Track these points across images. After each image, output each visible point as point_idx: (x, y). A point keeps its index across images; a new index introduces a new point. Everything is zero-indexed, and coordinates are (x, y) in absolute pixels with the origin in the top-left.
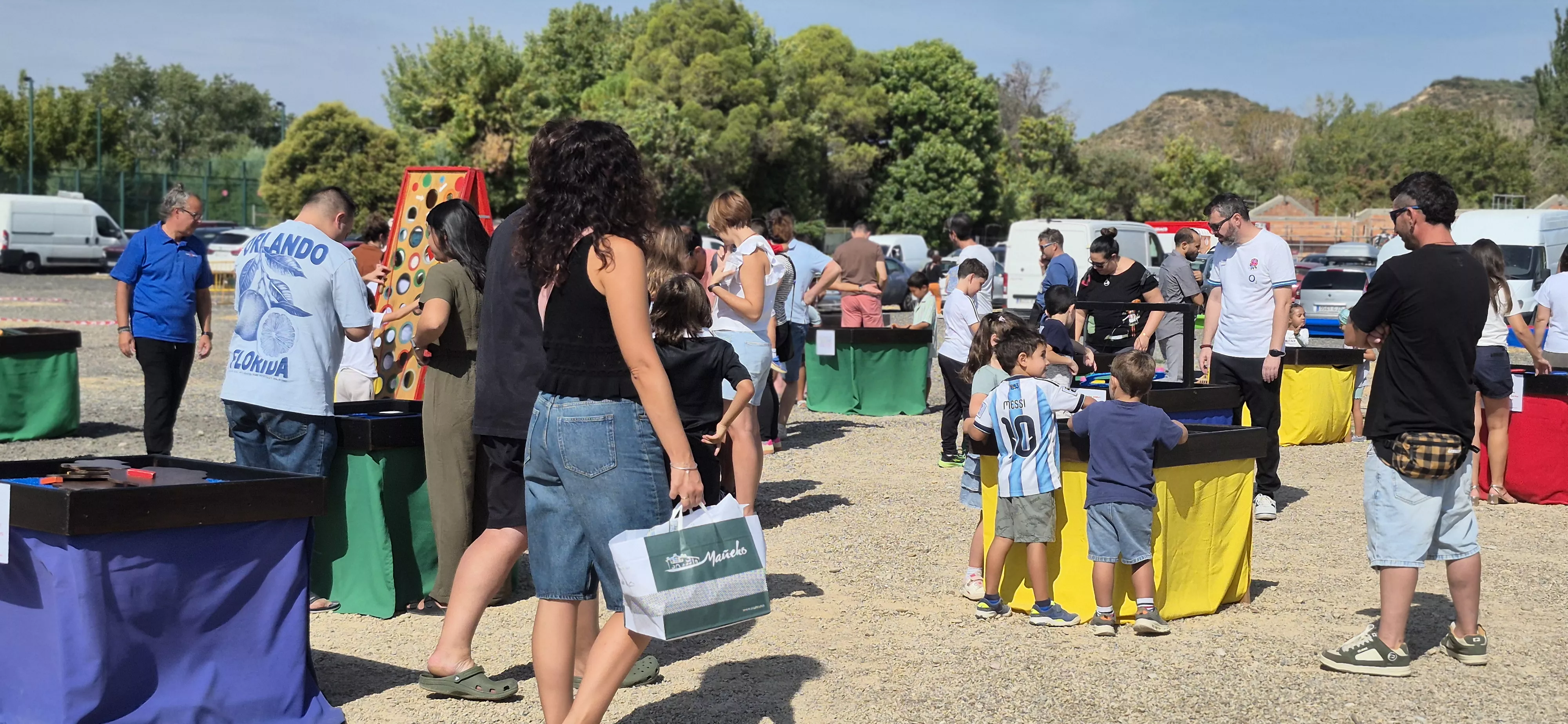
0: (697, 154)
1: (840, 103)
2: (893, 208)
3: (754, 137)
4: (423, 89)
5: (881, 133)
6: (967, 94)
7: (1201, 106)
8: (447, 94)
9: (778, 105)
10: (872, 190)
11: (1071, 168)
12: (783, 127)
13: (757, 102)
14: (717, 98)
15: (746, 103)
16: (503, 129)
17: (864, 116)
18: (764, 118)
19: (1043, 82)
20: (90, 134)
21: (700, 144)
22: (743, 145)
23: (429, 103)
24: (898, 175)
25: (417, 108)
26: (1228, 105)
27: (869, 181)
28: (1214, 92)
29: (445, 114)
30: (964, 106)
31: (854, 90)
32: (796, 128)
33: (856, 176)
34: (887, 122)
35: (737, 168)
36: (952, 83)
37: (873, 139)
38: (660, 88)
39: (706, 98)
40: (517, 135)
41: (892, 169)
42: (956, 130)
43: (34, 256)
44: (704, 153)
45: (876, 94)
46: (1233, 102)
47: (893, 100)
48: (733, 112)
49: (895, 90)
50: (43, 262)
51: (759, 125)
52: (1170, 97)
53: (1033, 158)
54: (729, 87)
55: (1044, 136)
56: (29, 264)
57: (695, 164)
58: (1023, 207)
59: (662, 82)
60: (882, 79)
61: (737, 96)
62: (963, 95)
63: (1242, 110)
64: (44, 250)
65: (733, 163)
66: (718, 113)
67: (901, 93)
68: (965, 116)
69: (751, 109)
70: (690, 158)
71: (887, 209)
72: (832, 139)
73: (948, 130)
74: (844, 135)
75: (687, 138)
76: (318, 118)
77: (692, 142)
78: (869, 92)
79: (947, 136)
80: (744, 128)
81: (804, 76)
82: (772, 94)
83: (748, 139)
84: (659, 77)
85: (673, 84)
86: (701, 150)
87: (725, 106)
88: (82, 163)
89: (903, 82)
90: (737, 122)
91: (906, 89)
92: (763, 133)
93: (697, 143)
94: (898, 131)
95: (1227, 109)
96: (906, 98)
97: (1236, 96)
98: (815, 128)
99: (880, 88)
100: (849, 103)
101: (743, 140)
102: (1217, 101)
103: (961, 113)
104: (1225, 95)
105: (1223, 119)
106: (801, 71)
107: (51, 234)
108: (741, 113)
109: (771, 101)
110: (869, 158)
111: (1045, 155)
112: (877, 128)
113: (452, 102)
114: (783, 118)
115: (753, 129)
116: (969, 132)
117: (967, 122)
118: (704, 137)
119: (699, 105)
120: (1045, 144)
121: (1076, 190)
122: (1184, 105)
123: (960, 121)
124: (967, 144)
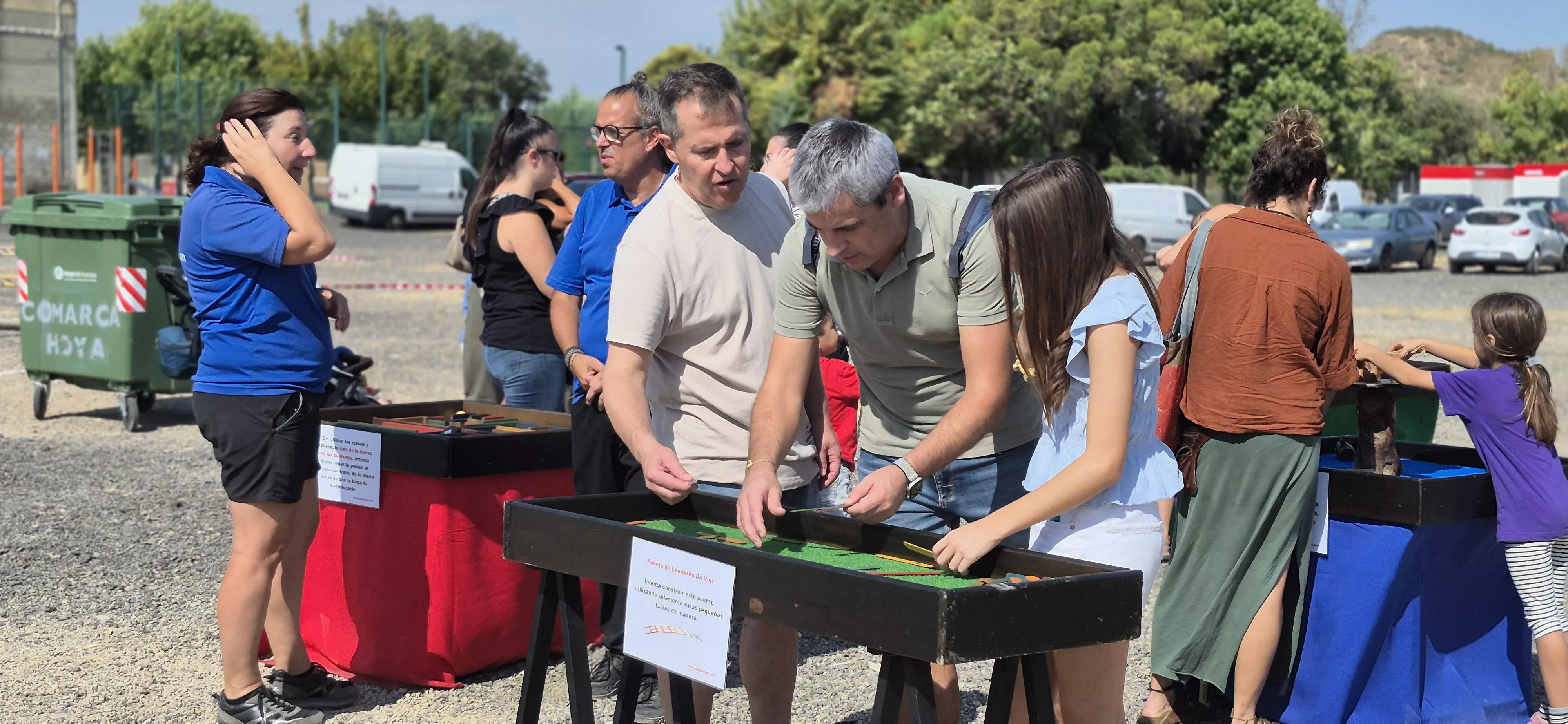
0: (1036, 96)
1: (1180, 39)
2: (1235, 151)
3: (1097, 77)
4: (761, 31)
5: (1220, 70)
6: (1315, 26)
7: (1421, 44)
8: (787, 35)
9: (1120, 42)
10: (1207, 132)
11: (1395, 107)
12: (1126, 65)
13: (1098, 39)
14: (1056, 35)
15: (1088, 39)
16: (847, 71)
17: (1205, 53)
18: (1105, 57)
19: (1358, 16)
20: (417, 83)
21: (1040, 86)
22: (1086, 86)
23: (769, 45)
24: (1241, 117)
25: (753, 50)
26: (1451, 44)
27: (1206, 123)
28: (1437, 31)
29: (784, 56)
30: (1313, 39)
31: (1190, 24)
32: (1138, 69)
33: (1190, 118)
34: (1225, 60)
35: (1078, 111)
36: (1298, 15)
37: (1211, 77)
38: (991, 27)
39: (1043, 34)
40: (862, 77)
41: (1231, 111)
42: (1304, 65)
43: (400, 212)
44: (1045, 95)
45: (1215, 27)
46: (1456, 40)
47: (1234, 32)
48: (1074, 50)
49: (1235, 21)
50: (409, 218)
51: (1102, 64)
52: (1390, 37)
53: (1355, 97)
54: (1069, 22)
55: (1367, 74)
56: (396, 220)
57: (1032, 107)
58: (1366, 149)
59: (994, 19)
60: (1221, 11)
61: (1077, 33)
62: (1309, 28)
63: (1466, 49)
64: (411, 204)
65: (1074, 105)
66: (1056, 51)
67: (1242, 26)
68: (1313, 49)
69: (1094, 46)
70: (1029, 100)
71: (1226, 154)
72: (1170, 78)
73: (1294, 65)
74: (1182, 74)
75: (1025, 79)
76: (670, 61)
77: (1030, 83)
78: (1208, 26)
79: (1294, 71)
80: (1087, 67)
81: (1144, 11)
82: (1111, 30)
83: (1091, 79)
84: (990, 14)
85: (1005, 20)
86: (1039, 93)
87: (1065, 43)
88: (409, 112)
89: (1245, 13)
90: (1080, 61)
91: (1249, 21)
92: (1106, 71)
93: (1036, 83)
94: (1239, 68)
95: (1450, 49)
96: (1251, 31)
97: (1459, 34)
98: (1154, 68)
99: (1219, 22)
100: (1188, 40)
101: (1086, 81)
102: (1438, 39)
103: (1311, 45)
104: (1447, 34)
105: (1446, 58)
106: (1142, 6)
107: (415, 188)
108: (1084, 49)
109: (1112, 38)
110: (1209, 99)
111: (1368, 93)
112: (1216, 66)
113: (793, 44)
114: (1124, 57)
115: (1095, 67)
116: (1318, 68)
117: (1317, 56)
118: (1043, 78)
119: (1036, 44)
120: (1368, 82)
121: (1401, 131)
122: (1404, 44)
123: (1310, 55)
124: (1316, 80)
